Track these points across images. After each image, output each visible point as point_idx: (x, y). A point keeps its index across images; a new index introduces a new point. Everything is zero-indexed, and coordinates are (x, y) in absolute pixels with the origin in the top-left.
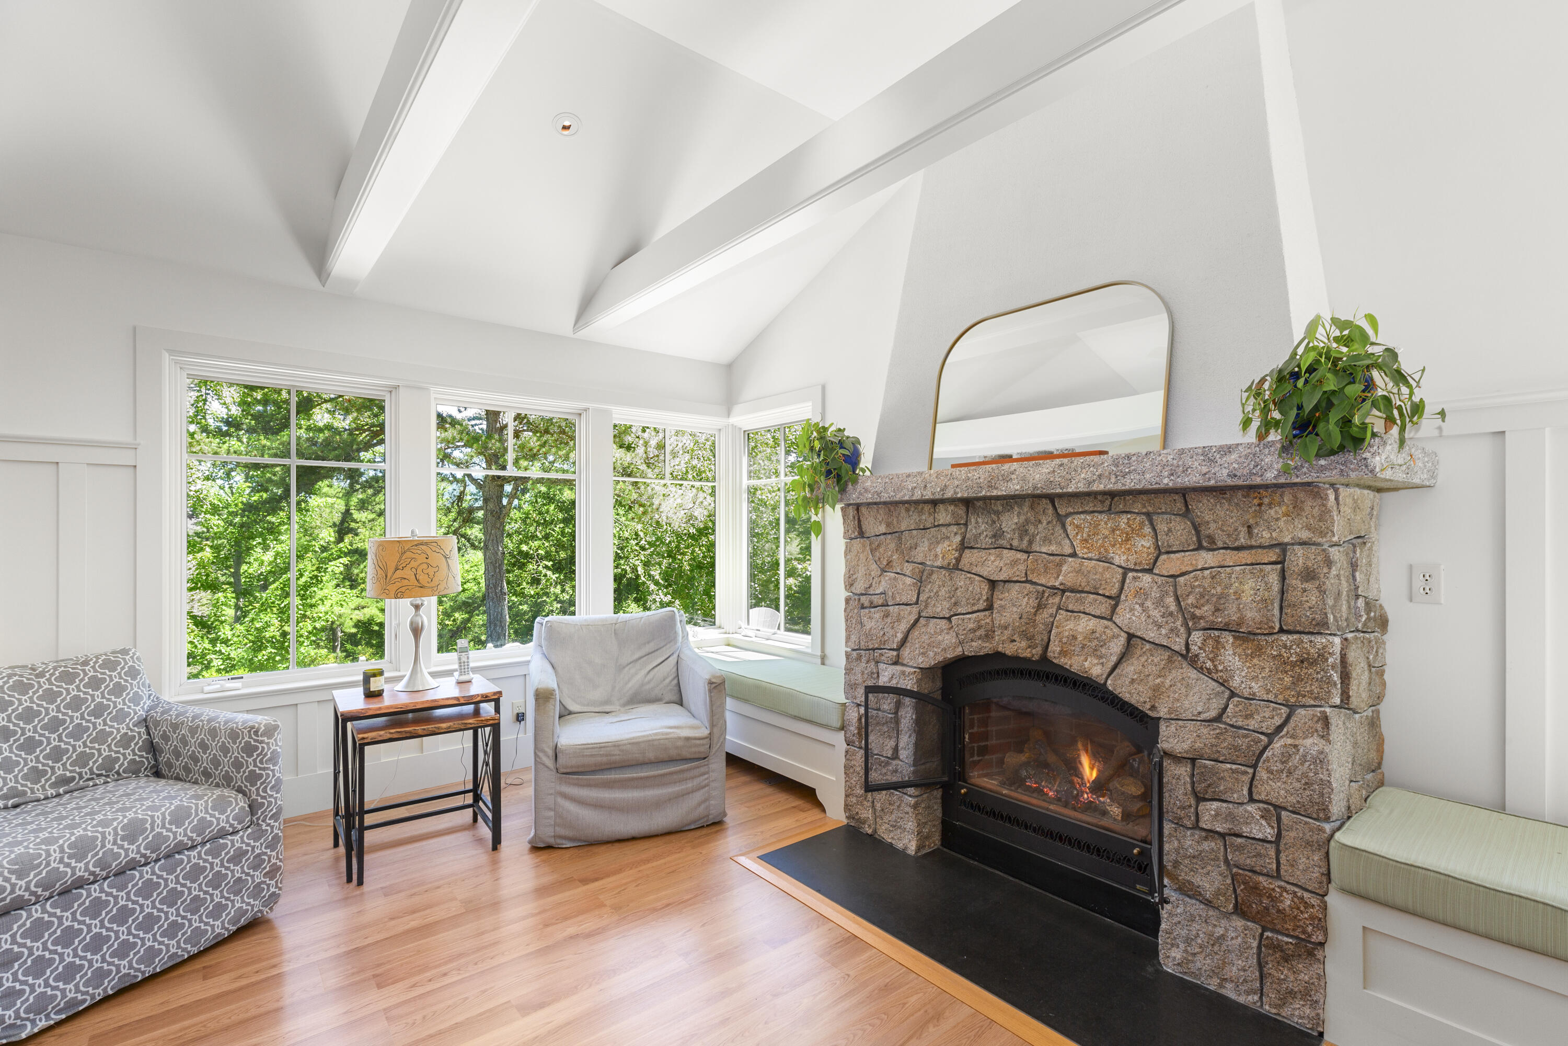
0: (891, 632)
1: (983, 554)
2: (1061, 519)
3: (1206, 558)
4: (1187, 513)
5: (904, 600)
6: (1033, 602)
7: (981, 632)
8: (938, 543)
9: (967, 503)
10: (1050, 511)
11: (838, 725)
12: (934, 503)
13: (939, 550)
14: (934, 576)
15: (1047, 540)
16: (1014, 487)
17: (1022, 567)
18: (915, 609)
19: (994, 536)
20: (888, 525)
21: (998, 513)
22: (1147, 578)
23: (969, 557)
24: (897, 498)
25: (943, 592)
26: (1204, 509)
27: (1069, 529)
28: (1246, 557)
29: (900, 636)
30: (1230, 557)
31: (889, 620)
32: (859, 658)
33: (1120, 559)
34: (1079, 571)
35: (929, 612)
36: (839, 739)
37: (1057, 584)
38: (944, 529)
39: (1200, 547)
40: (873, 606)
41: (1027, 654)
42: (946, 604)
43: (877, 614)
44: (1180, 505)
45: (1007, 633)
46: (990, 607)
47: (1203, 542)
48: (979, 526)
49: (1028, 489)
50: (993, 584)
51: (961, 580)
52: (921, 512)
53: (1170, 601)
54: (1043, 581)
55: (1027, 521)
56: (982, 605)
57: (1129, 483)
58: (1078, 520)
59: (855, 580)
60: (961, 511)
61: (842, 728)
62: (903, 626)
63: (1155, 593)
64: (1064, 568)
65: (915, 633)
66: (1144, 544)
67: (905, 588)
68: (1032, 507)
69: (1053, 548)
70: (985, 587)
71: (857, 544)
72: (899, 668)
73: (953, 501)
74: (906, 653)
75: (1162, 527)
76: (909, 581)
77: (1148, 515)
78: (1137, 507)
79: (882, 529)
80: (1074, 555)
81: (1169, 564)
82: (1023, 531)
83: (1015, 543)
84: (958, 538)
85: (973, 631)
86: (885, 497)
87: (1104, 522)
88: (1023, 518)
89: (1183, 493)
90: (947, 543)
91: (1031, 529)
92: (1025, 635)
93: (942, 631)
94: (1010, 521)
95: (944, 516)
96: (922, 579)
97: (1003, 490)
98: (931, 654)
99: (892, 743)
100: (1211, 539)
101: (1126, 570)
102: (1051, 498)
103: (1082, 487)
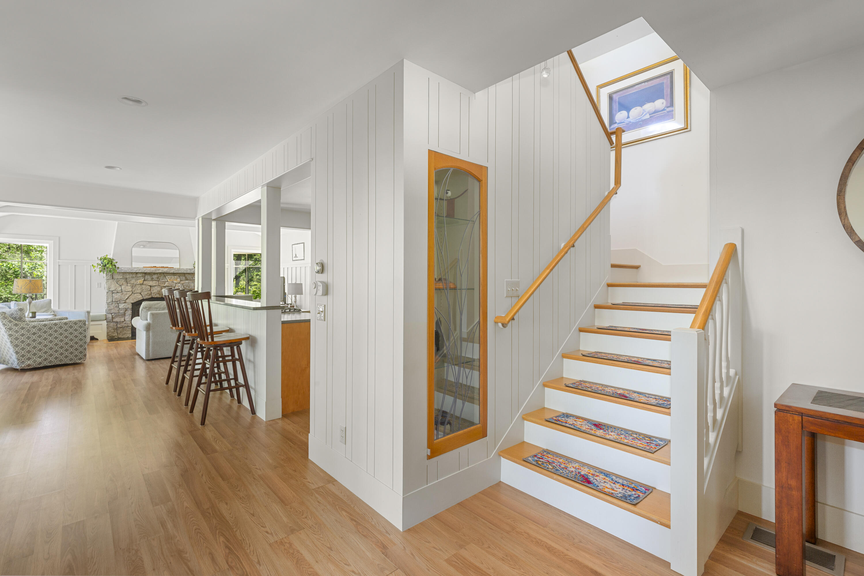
0: (124, 297)
1: (149, 282)
2: (165, 276)
3: (187, 281)
4: (184, 276)
5: (128, 291)
6: (160, 289)
7: (149, 294)
8: (138, 280)
9: (145, 273)
10: (163, 275)
11: (105, 319)
12: (137, 273)
13: (138, 281)
14: (137, 286)
15: (162, 279)
16: (160, 271)
17: (158, 283)
18: (131, 292)
19: (152, 279)
20: (123, 277)
21: (152, 275)
22: (179, 284)
23: (145, 282)
24: (131, 272)
25: (139, 288)
26: (186, 275)
27: (167, 278)
28: (192, 281)
29: (127, 298)
30: (190, 281)
31: (123, 295)
32: (112, 303)
33: (175, 282)
34: (169, 284)
35: (135, 292)
36: (105, 323)
37: (165, 286)
38: (139, 278)
39: (186, 280)
40: (118, 292)
41: (159, 297)
42: (140, 291)
43: (119, 294)
44: (184, 275)
45: (155, 294)
46: (150, 290)
47: (187, 279)
48: (147, 277)
49: (163, 272)
50: (151, 286)
51: (144, 286)
52: (133, 274)
53: (183, 287)
54: (162, 285)
55: (159, 277)
56: (149, 290)
57: (180, 272)
58: (168, 276)
59: (111, 288)
60: (144, 274)
61: (106, 320)
62: (128, 296)
63: (181, 286)
64: (166, 283)
65: (131, 296)
66: (179, 280)
67: (129, 288)
68: (160, 274)
69: (164, 280)
70: (150, 287)
71: (110, 281)
72: (125, 304)
73: (141, 273)
74: (127, 301)
75: (181, 278)
76: (129, 287)
77: (179, 276)
78: (178, 275)
79: (121, 277)
80: (168, 281)
81: (182, 282)
82: (158, 278)
83: (156, 280)
84: (143, 279)
85: (147, 294)
86: (128, 271)
87: (173, 277)
88: (158, 276)
89: (184, 273)
90: (140, 280)
91: (159, 278)
92: (158, 294)
93: (138, 295)
94: (155, 277)
95: (139, 275)
96: (133, 286)
97: (158, 272)
98: (135, 300)
99: (123, 318)
100: (188, 279)
101: (176, 283)
102: (163, 273)
103: (172, 272)
